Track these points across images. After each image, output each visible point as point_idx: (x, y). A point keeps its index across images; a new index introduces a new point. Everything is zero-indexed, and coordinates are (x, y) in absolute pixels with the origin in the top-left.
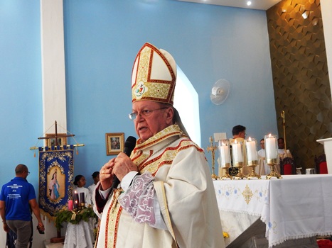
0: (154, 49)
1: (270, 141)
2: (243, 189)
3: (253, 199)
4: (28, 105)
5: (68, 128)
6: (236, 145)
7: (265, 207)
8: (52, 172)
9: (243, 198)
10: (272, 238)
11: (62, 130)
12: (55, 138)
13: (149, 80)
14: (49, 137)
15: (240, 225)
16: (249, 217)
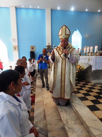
0: (66, 27)
1: (96, 47)
2: (88, 58)
3: (90, 61)
4: (43, 39)
5: (52, 44)
6: (88, 48)
7: (92, 62)
8: (48, 54)
9: (88, 60)
10: (93, 69)
11: (50, 45)
12: (49, 46)
13: (66, 34)
14: (47, 46)
15: (86, 66)
16: (89, 64)
